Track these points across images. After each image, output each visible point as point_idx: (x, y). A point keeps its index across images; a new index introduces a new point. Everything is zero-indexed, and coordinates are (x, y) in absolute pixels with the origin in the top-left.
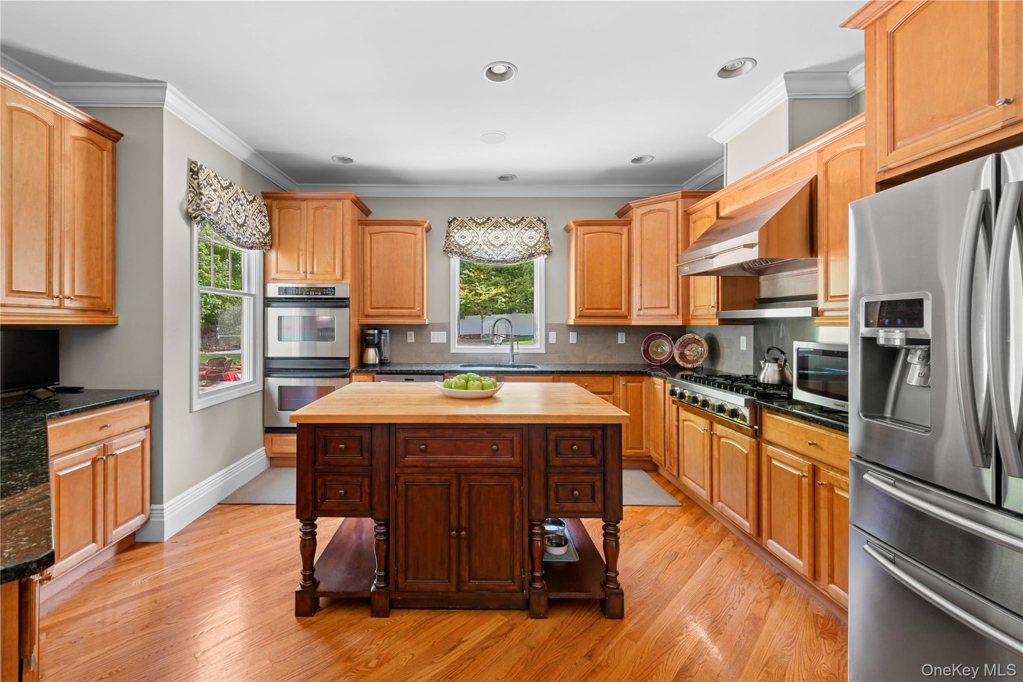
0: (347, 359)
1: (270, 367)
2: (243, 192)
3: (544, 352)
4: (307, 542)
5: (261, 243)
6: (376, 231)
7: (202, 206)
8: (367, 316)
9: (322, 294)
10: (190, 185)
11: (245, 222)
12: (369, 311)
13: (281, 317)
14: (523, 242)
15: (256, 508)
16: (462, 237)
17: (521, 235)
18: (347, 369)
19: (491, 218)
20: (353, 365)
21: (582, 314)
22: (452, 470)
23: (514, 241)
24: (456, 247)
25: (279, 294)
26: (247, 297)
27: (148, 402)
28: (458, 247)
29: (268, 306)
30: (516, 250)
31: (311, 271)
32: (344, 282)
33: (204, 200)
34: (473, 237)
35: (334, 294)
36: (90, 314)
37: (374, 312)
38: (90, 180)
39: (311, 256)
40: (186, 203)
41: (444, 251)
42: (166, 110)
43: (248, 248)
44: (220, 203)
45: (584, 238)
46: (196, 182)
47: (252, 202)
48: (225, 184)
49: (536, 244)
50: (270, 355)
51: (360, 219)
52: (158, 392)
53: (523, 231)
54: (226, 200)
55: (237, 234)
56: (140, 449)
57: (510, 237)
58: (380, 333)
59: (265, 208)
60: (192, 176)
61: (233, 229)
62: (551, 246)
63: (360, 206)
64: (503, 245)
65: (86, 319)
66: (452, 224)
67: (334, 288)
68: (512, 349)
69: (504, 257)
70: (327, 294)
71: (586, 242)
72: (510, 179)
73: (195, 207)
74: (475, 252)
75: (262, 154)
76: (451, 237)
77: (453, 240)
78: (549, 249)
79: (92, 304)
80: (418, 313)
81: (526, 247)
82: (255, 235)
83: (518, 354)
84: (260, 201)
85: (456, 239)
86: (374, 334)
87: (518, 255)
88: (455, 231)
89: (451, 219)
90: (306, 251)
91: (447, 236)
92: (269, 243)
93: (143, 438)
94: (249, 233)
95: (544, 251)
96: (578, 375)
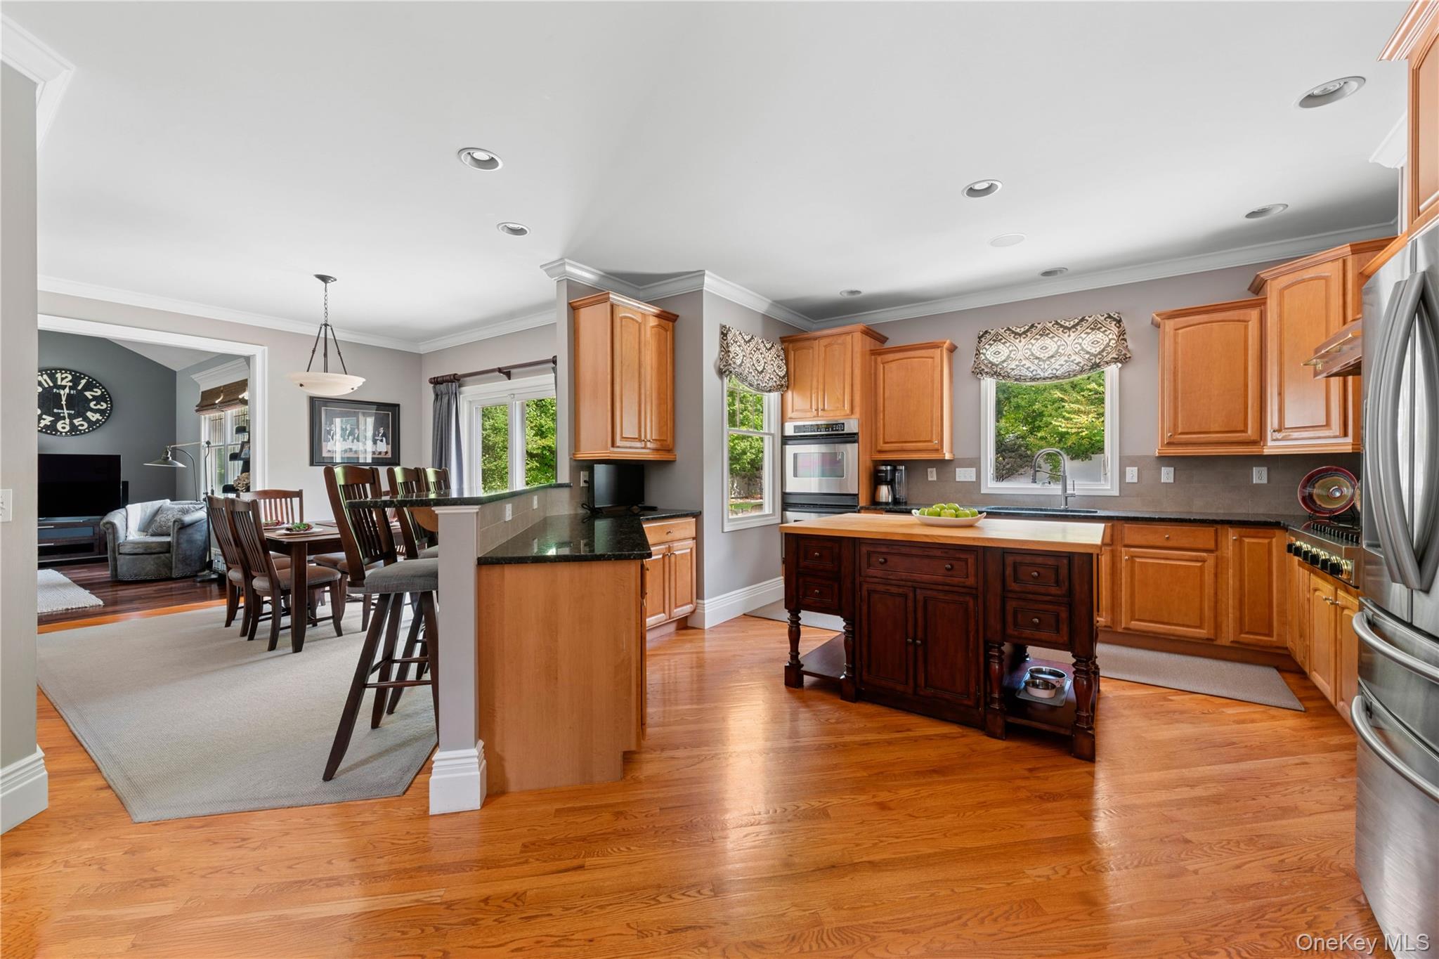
0: (856, 495)
1: (788, 502)
2: (763, 342)
3: (1118, 494)
4: (794, 629)
5: (777, 386)
6: (889, 360)
7: (730, 362)
8: (880, 452)
9: (832, 430)
10: (722, 346)
11: (764, 368)
12: (881, 446)
13: (797, 454)
14: (1083, 349)
15: (771, 622)
16: (994, 353)
17: (1080, 340)
18: (855, 506)
19: (1036, 325)
20: (863, 501)
21: (1172, 440)
22: (910, 584)
23: (1069, 350)
24: (987, 366)
25: (795, 432)
26: (768, 436)
27: (694, 519)
28: (990, 365)
29: (786, 444)
30: (1072, 362)
31: (822, 408)
32: (853, 416)
33: (731, 357)
34: (1011, 352)
35: (843, 430)
36: (661, 452)
37: (887, 447)
38: (661, 354)
39: (822, 393)
40: (719, 361)
41: (973, 372)
42: (706, 291)
43: (767, 392)
44: (744, 356)
45: (1175, 336)
46: (725, 342)
47: (770, 348)
48: (747, 338)
49: (1103, 350)
50: (788, 490)
51: (873, 348)
52: (701, 512)
53: (1083, 335)
54: (748, 352)
55: (757, 380)
56: (689, 554)
57: (1063, 345)
58: (894, 470)
59: (782, 352)
60: (723, 338)
61: (754, 376)
62: (1129, 351)
63: (872, 335)
64: (1052, 357)
65: (658, 456)
66: (983, 339)
67: (843, 424)
68: (1065, 489)
69: (1055, 372)
70: (837, 430)
71: (1180, 340)
72: (1059, 273)
73: (725, 363)
74: (1013, 369)
75: (779, 303)
76: (982, 355)
77: (983, 358)
78: (1125, 355)
79: (662, 445)
80: (936, 447)
81: (1087, 356)
82: (772, 379)
83: (1073, 495)
84: (778, 346)
85: (988, 357)
86: (887, 470)
87: (1074, 367)
88: (987, 347)
89: (981, 333)
90: (817, 388)
91: (977, 354)
92: (786, 383)
93: (691, 546)
94: (768, 378)
95: (1116, 359)
96: (1154, 523)
